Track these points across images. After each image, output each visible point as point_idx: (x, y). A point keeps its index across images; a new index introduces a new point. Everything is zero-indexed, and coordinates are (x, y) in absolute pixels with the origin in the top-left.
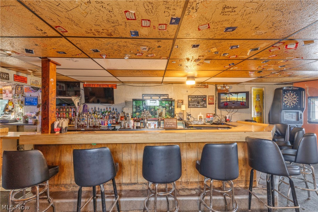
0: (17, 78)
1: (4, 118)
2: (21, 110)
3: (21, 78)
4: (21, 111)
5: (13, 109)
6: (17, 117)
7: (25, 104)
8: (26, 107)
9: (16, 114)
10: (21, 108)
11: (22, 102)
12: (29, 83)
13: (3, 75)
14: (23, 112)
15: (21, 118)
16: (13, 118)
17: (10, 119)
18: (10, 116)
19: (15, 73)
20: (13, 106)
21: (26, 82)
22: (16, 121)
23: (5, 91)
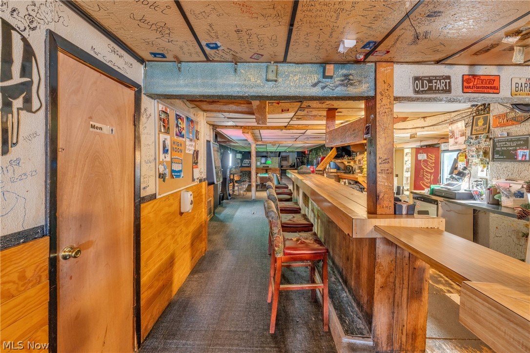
0: (471, 85)
1: (449, 187)
2: (482, 171)
3: (482, 80)
4: (483, 175)
5: (465, 168)
6: (475, 189)
7: (493, 158)
8: (497, 164)
9: (472, 179)
10: (484, 167)
11: (486, 153)
12: (505, 91)
13: (436, 83)
14: (488, 177)
15: (483, 190)
16: (465, 190)
17: (460, 192)
18: (460, 184)
19: (465, 70)
20: (467, 163)
21: (496, 89)
22: (471, 197)
23: (453, 132)
